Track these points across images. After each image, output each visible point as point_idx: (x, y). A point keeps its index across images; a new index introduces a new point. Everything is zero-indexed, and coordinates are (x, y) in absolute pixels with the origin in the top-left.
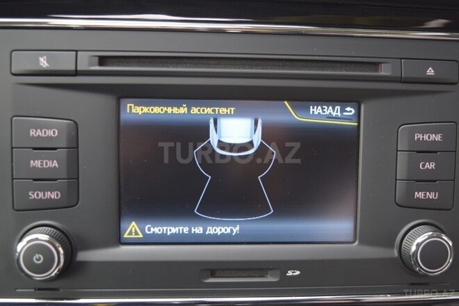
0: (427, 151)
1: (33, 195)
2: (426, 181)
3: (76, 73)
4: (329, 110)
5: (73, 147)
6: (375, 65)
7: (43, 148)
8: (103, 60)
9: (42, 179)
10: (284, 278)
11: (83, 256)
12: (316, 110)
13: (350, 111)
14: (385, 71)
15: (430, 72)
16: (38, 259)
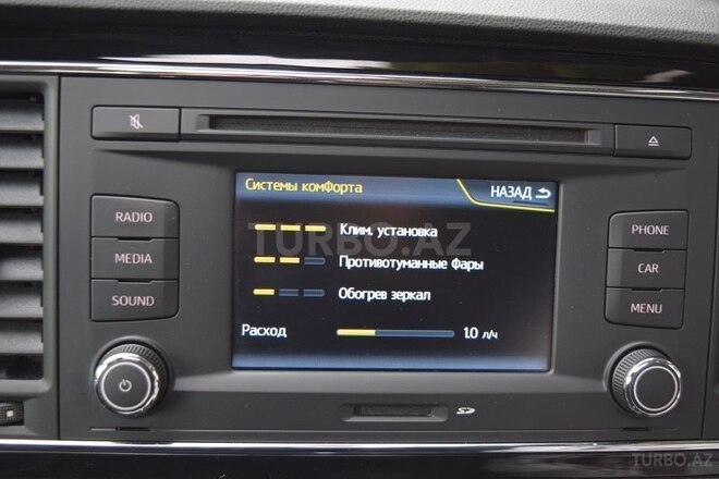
0: (647, 249)
1: (118, 301)
2: (646, 289)
3: (179, 137)
4: (516, 192)
5: (173, 237)
6: (580, 133)
7: (133, 237)
8: (215, 121)
9: (131, 280)
10: (453, 417)
11: (183, 384)
12: (499, 192)
13: (545, 193)
14: (592, 140)
15: (654, 142)
16: (125, 386)
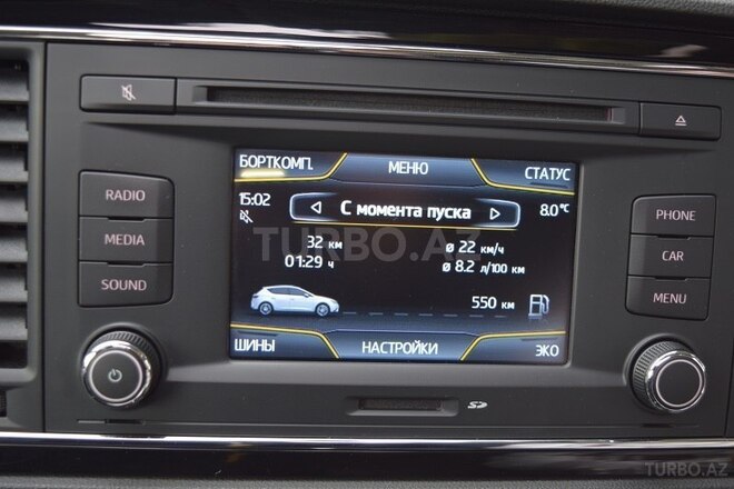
0: (672, 235)
1: (107, 285)
2: (668, 278)
3: (174, 110)
5: (167, 217)
6: (603, 111)
7: (123, 217)
8: (213, 93)
9: (121, 262)
10: (464, 412)
11: (177, 374)
14: (616, 119)
15: (681, 122)
16: (116, 376)
